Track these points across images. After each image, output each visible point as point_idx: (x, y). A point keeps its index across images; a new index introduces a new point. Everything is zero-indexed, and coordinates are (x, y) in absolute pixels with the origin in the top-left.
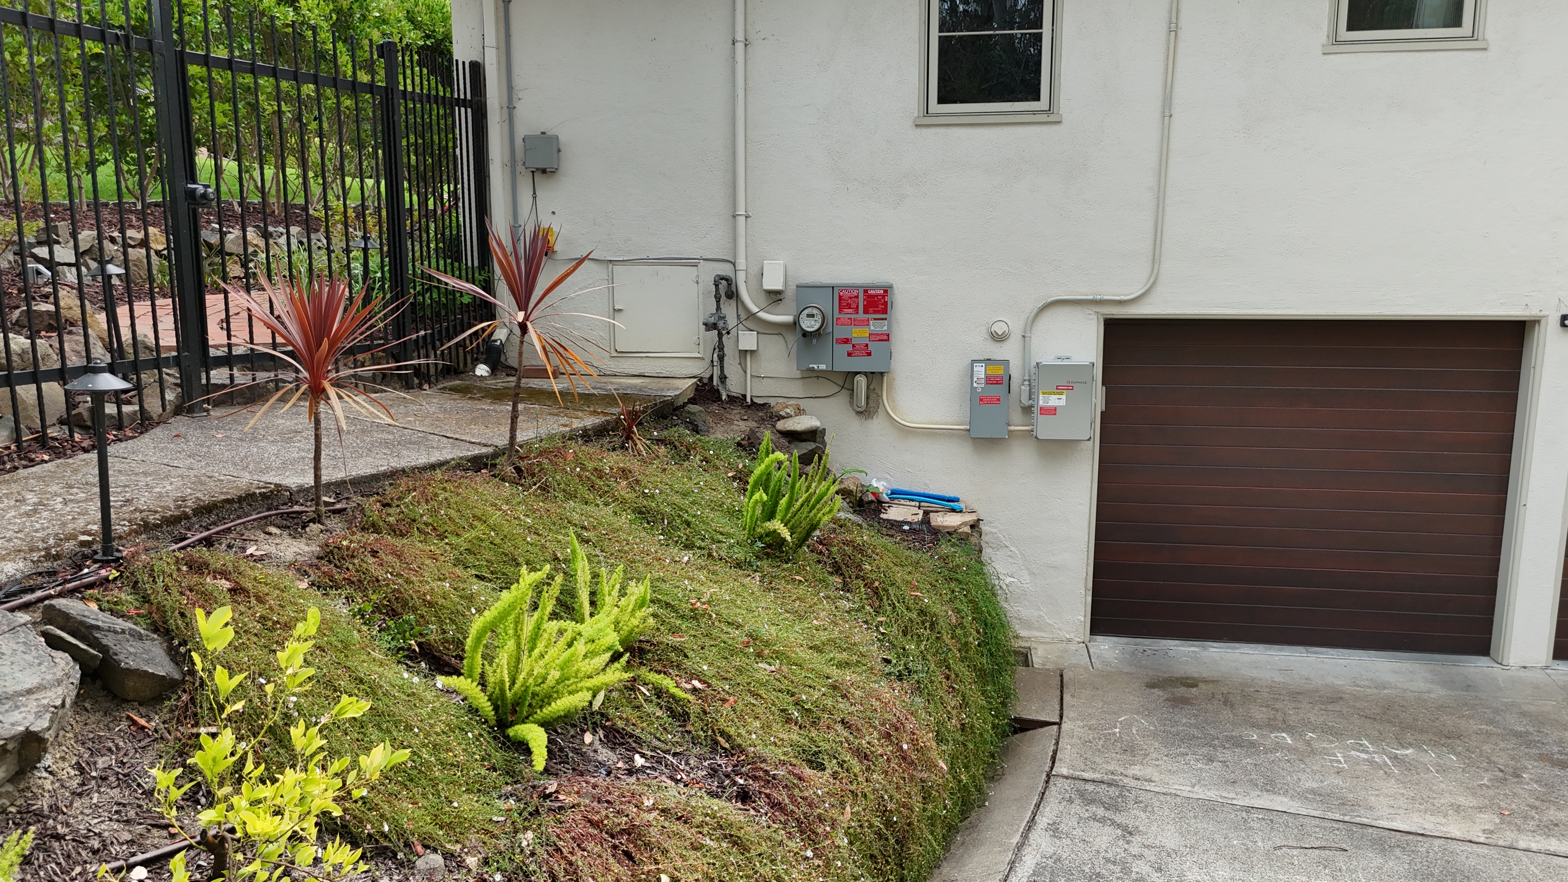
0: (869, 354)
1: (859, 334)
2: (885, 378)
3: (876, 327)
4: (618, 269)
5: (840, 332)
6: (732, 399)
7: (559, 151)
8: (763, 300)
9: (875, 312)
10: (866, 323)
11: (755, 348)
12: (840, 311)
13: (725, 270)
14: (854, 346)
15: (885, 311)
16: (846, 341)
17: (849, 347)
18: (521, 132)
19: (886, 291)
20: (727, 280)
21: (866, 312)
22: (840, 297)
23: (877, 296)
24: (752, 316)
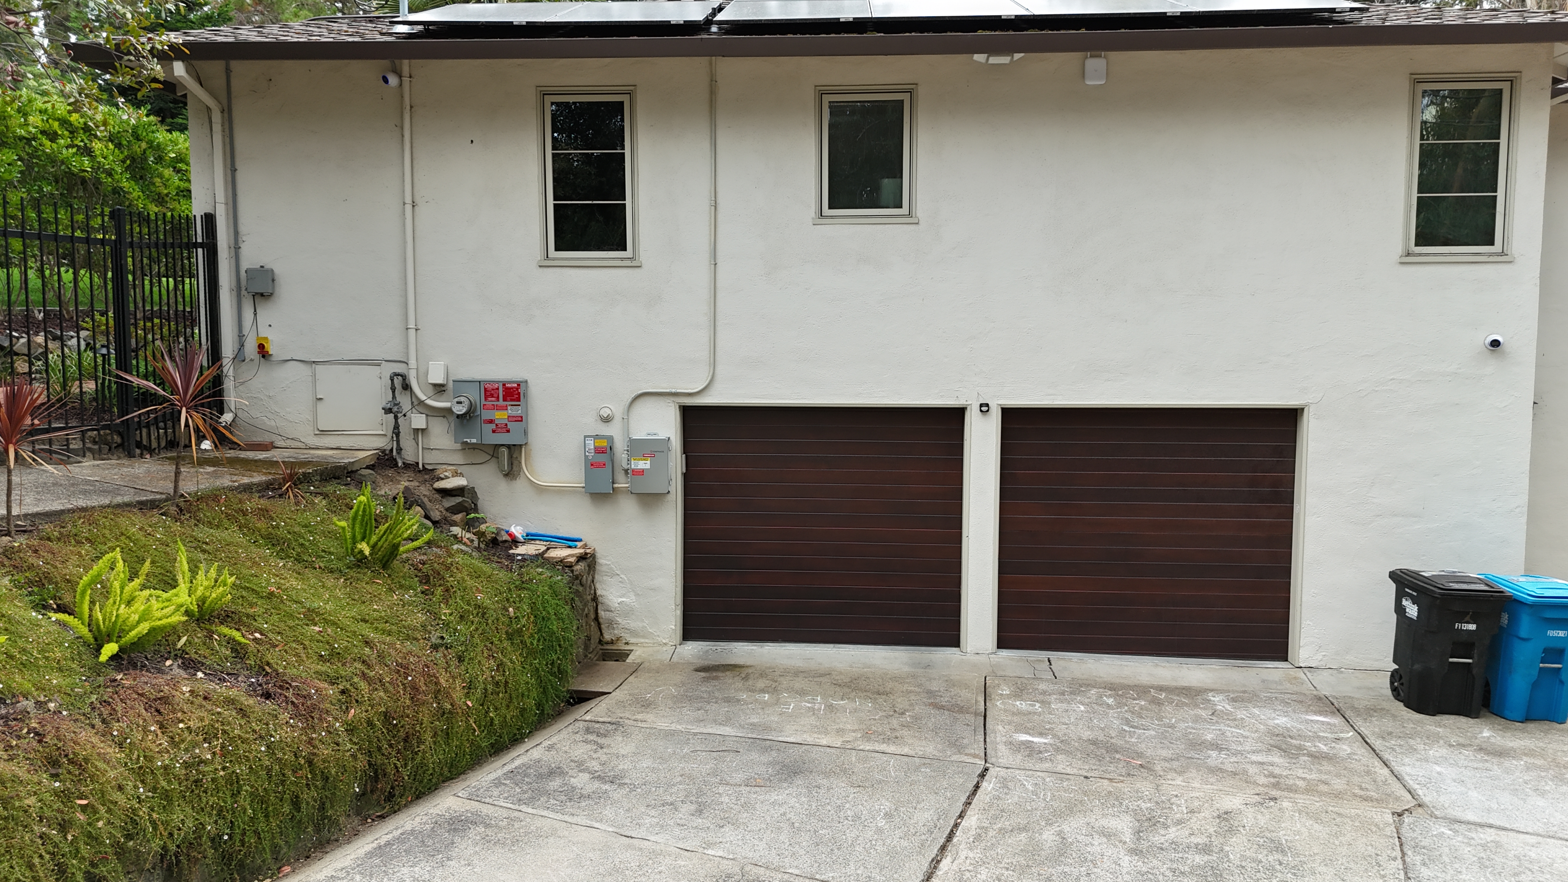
0: (508, 431)
1: (500, 416)
2: (523, 449)
3: (512, 411)
4: (319, 368)
5: (486, 415)
6: (407, 466)
7: (273, 280)
8: (431, 391)
9: (512, 400)
10: (505, 408)
11: (424, 427)
12: (486, 399)
13: (399, 368)
14: (497, 425)
15: (519, 400)
16: (491, 421)
17: (493, 426)
18: (245, 265)
19: (519, 385)
20: (401, 376)
21: (504, 400)
22: (485, 389)
23: (512, 388)
24: (421, 403)
